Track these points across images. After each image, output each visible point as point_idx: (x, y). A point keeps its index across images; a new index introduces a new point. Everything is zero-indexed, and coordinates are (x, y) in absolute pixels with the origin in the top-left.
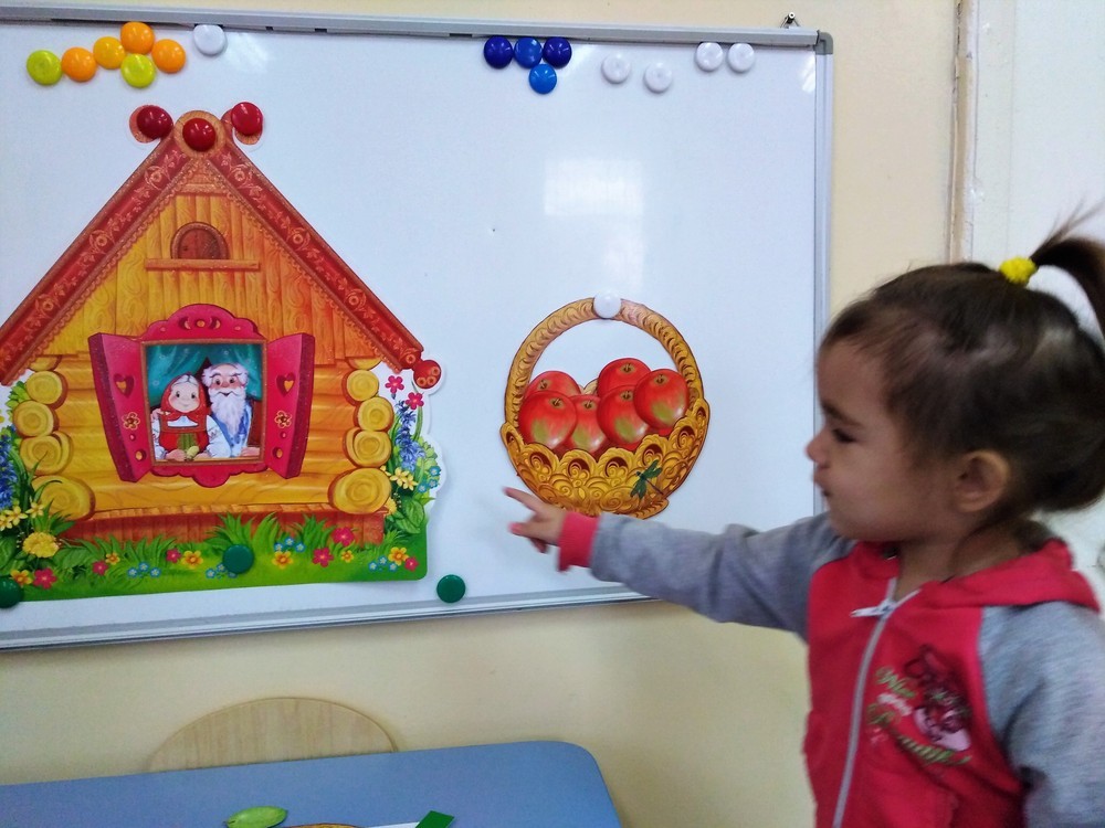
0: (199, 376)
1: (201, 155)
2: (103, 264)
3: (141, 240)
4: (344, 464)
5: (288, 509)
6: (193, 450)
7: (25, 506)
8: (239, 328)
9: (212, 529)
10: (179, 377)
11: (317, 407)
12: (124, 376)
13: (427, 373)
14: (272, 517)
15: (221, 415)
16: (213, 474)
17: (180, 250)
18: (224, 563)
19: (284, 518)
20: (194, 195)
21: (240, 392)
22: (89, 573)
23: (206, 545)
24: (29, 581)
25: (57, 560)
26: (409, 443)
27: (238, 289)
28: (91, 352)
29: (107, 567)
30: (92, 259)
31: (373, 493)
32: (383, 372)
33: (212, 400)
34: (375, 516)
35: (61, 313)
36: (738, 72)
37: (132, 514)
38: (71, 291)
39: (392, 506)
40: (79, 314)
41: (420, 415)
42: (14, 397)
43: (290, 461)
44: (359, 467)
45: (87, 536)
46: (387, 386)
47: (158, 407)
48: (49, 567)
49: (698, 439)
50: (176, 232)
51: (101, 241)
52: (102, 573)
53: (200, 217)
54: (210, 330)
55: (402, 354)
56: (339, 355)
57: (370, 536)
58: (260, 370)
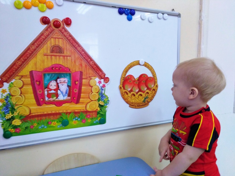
0: (56, 81)
1: (57, 29)
2: (33, 54)
3: (43, 48)
4: (89, 100)
5: (76, 111)
6: (55, 98)
7: (13, 113)
8: (66, 70)
9: (59, 116)
10: (52, 81)
11: (83, 87)
12: (38, 81)
13: (107, 80)
14: (73, 113)
15: (62, 90)
16: (59, 103)
17: (52, 51)
18: (62, 124)
19: (75, 113)
20: (55, 38)
21: (66, 84)
22: (29, 128)
23: (57, 120)
24: (14, 131)
25: (21, 126)
26: (102, 95)
28: (30, 75)
30: (31, 52)
31: (95, 106)
32: (97, 80)
33: (59, 86)
34: (95, 111)
35: (22, 66)
36: (165, 19)
37: (40, 114)
38: (25, 60)
39: (99, 109)
40: (27, 65)
41: (105, 89)
42: (10, 86)
43: (77, 100)
44: (92, 101)
45: (29, 120)
46: (98, 83)
47: (46, 88)
48: (19, 128)
49: (155, 92)
50: (51, 47)
51: (33, 48)
52: (32, 128)
53: (57, 44)
54: (59, 70)
55: (101, 75)
56: (88, 76)
57: (94, 116)
58: (70, 79)
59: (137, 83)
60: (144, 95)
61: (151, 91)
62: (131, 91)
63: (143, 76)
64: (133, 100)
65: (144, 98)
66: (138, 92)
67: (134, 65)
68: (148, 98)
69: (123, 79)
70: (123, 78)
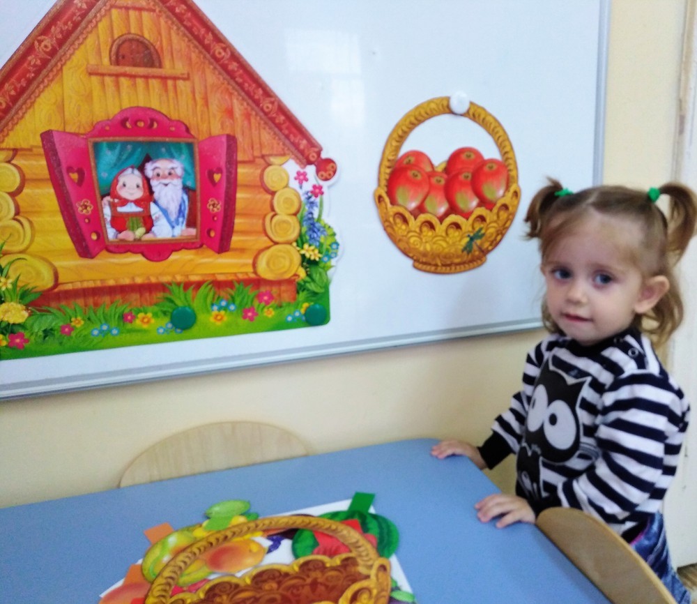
0: (141, 169)
2: (49, 68)
3: (82, 47)
5: (221, 278)
6: (140, 231)
8: (173, 129)
9: (160, 295)
10: (123, 171)
11: (240, 195)
12: (75, 169)
13: (326, 168)
14: (210, 284)
15: (163, 202)
16: (159, 251)
17: (118, 59)
18: (172, 321)
19: (218, 285)
20: (127, 8)
21: (178, 183)
22: (57, 334)
23: (156, 309)
24: (4, 343)
25: (28, 326)
26: (313, 224)
27: (171, 94)
28: (44, 146)
29: (72, 329)
30: (39, 62)
31: (287, 263)
32: (292, 167)
33: (154, 189)
34: (290, 281)
35: (13, 111)
37: (91, 285)
38: (22, 91)
39: (302, 273)
40: (30, 111)
41: (322, 201)
43: (222, 239)
44: (276, 243)
45: (53, 304)
46: (296, 179)
47: (108, 194)
48: (21, 331)
49: (511, 214)
50: (114, 41)
51: (46, 46)
52: (69, 334)
53: (134, 29)
54: (149, 130)
55: (306, 152)
56: (257, 153)
57: (286, 297)
58: (193, 164)
59: (443, 182)
60: (466, 225)
61: (495, 210)
62: (421, 209)
63: (464, 156)
64: (428, 243)
65: (469, 236)
66: (446, 214)
67: (429, 112)
68: (484, 238)
69: (389, 167)
70: (387, 164)
